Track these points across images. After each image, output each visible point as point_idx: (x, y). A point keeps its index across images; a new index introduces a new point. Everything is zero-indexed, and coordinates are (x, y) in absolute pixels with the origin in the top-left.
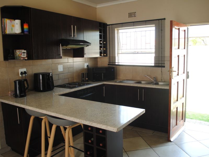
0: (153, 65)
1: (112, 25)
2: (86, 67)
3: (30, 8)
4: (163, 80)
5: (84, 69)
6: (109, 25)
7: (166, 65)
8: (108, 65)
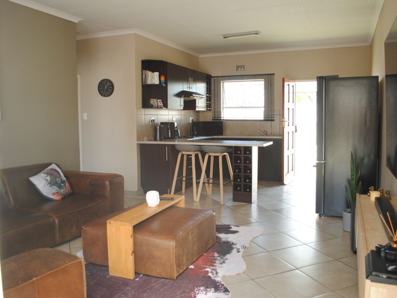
0: (263, 119)
1: (217, 77)
2: (191, 121)
3: (167, 62)
4: (273, 134)
5: (189, 124)
6: (215, 77)
7: (275, 119)
8: (213, 120)
